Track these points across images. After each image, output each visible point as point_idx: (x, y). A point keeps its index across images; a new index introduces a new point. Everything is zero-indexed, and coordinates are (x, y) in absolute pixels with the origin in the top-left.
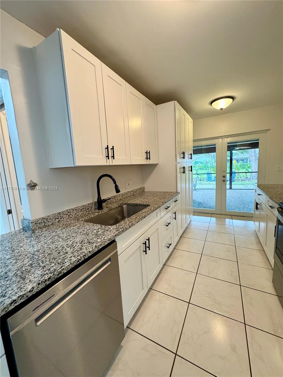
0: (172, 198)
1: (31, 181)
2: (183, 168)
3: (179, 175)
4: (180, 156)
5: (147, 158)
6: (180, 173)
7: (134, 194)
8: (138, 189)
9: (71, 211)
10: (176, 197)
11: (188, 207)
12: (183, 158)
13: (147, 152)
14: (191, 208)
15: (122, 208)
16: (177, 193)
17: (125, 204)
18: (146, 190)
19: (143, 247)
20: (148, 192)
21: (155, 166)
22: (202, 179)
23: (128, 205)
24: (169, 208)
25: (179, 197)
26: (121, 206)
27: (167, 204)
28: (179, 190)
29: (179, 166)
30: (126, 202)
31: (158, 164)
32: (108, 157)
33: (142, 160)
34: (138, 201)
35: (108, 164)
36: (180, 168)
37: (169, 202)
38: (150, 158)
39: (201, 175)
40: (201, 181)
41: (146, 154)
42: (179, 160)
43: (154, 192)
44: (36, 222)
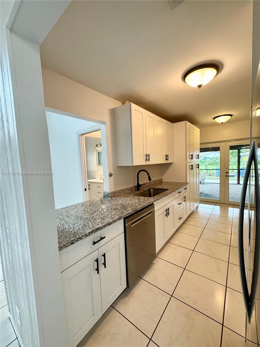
0: (183, 186)
1: (110, 173)
2: (192, 166)
3: (188, 171)
4: (190, 157)
5: (166, 159)
6: (189, 169)
7: (156, 183)
8: (158, 180)
9: (125, 190)
10: (185, 186)
11: (195, 197)
12: (192, 158)
13: (166, 156)
14: (198, 197)
15: (150, 191)
16: (187, 183)
17: (152, 189)
18: (163, 181)
19: (165, 213)
20: (165, 182)
21: (171, 164)
22: (211, 174)
23: (154, 189)
24: (181, 193)
25: (188, 186)
26: (149, 190)
27: (179, 190)
28: (188, 182)
29: (188, 164)
30: (153, 187)
31: (173, 163)
32: (147, 160)
33: (162, 161)
34: (160, 187)
35: (146, 164)
36: (189, 166)
37: (181, 189)
38: (168, 159)
39: (211, 170)
40: (211, 176)
41: (165, 157)
42: (188, 160)
43: (169, 182)
44: (112, 193)
